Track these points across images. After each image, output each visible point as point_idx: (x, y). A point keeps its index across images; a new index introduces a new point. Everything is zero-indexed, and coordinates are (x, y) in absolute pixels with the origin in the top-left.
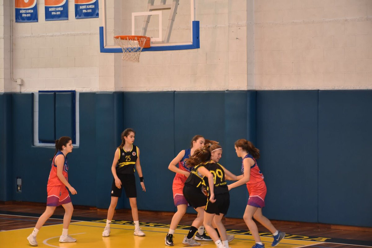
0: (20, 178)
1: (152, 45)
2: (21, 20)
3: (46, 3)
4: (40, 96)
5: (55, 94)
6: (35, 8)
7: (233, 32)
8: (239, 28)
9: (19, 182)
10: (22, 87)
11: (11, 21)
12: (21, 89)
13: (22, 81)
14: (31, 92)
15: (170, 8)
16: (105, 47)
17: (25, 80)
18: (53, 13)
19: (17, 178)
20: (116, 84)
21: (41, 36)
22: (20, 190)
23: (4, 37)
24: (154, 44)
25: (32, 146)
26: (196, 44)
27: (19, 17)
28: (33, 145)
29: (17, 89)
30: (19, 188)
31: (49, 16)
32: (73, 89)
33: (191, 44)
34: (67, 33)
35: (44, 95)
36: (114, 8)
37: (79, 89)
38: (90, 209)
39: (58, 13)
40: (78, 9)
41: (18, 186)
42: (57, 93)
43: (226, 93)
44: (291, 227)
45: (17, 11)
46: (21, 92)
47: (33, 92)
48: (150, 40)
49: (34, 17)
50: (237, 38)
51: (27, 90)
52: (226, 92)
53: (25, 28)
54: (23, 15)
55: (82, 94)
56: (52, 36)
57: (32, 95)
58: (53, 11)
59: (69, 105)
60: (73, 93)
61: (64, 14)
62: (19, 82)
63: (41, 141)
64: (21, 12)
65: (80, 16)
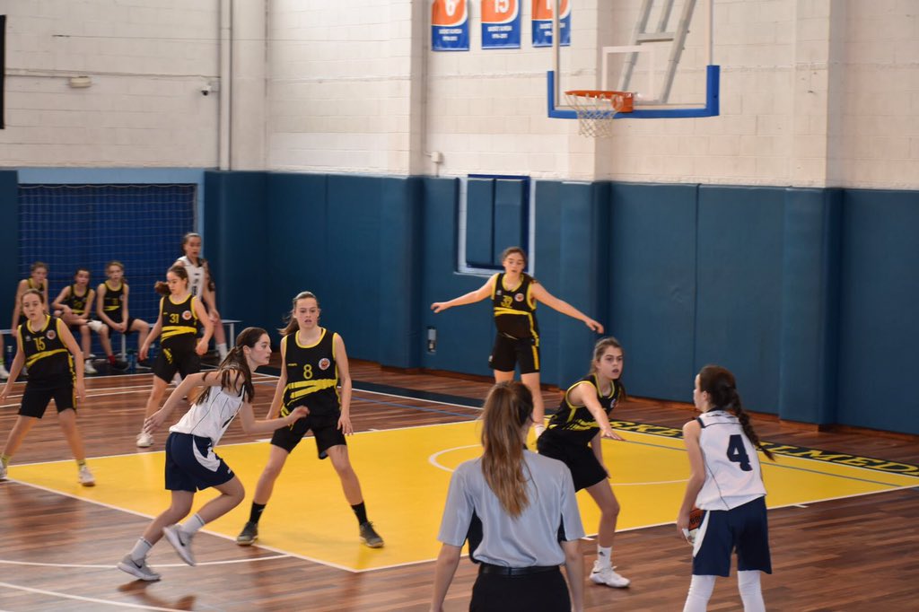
0: (434, 328)
1: (637, 108)
2: (441, 48)
3: (483, 18)
4: (469, 183)
5: (494, 182)
6: (465, 27)
7: (803, 79)
8: (813, 72)
9: (432, 335)
10: (441, 167)
11: (425, 48)
12: (438, 169)
13: (441, 156)
14: (454, 177)
15: (671, 40)
16: (557, 109)
17: (445, 154)
18: (495, 36)
19: (430, 328)
20: (597, 167)
21: (473, 77)
22: (434, 349)
23: (411, 76)
24: (641, 105)
25: (456, 273)
26: (712, 108)
27: (437, 41)
28: (457, 270)
29: (432, 171)
30: (431, 346)
31: (488, 40)
32: (525, 173)
33: (703, 107)
34: (517, 72)
35: (477, 182)
36: (598, 29)
37: (536, 174)
38: (550, 389)
39: (504, 36)
40: (538, 31)
41: (429, 341)
42: (499, 180)
43: (789, 192)
44: (894, 445)
45: (435, 30)
46: (437, 176)
47: (458, 176)
48: (632, 98)
49: (462, 42)
50: (811, 92)
51: (448, 172)
52: (788, 189)
53: (447, 61)
54: (446, 38)
55: (539, 184)
56: (493, 77)
57: (457, 181)
58: (495, 32)
59: (518, 202)
60: (526, 181)
61: (513, 38)
62: (435, 157)
63: (471, 264)
64: (442, 32)
65: (540, 42)
